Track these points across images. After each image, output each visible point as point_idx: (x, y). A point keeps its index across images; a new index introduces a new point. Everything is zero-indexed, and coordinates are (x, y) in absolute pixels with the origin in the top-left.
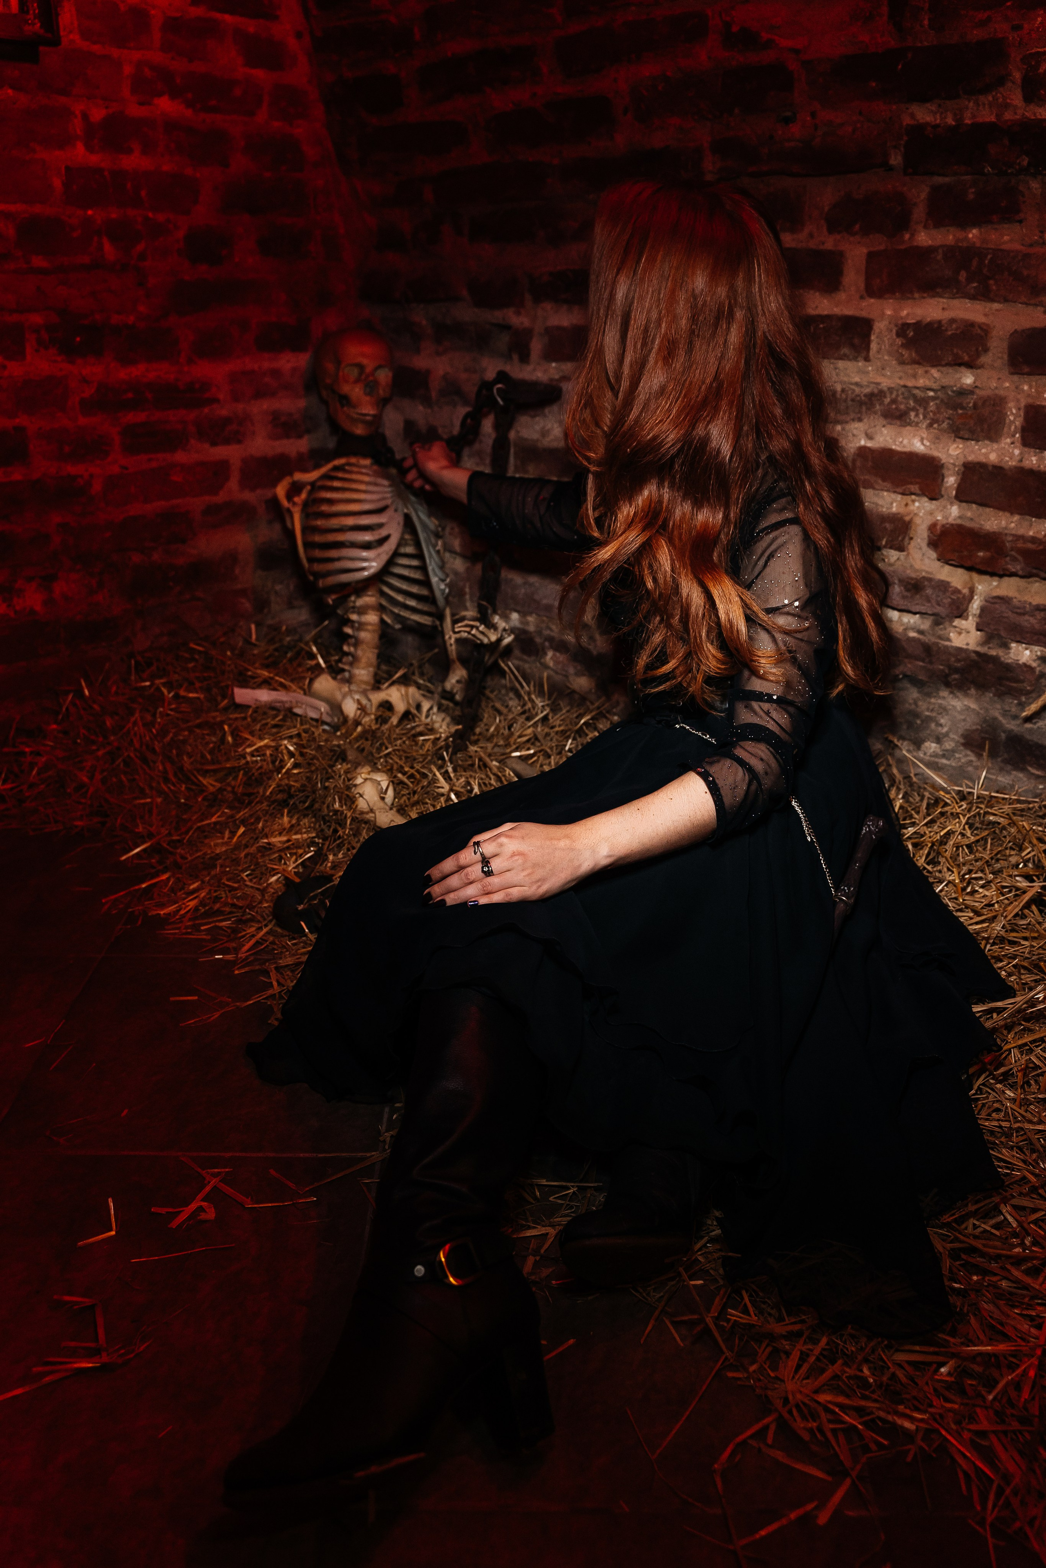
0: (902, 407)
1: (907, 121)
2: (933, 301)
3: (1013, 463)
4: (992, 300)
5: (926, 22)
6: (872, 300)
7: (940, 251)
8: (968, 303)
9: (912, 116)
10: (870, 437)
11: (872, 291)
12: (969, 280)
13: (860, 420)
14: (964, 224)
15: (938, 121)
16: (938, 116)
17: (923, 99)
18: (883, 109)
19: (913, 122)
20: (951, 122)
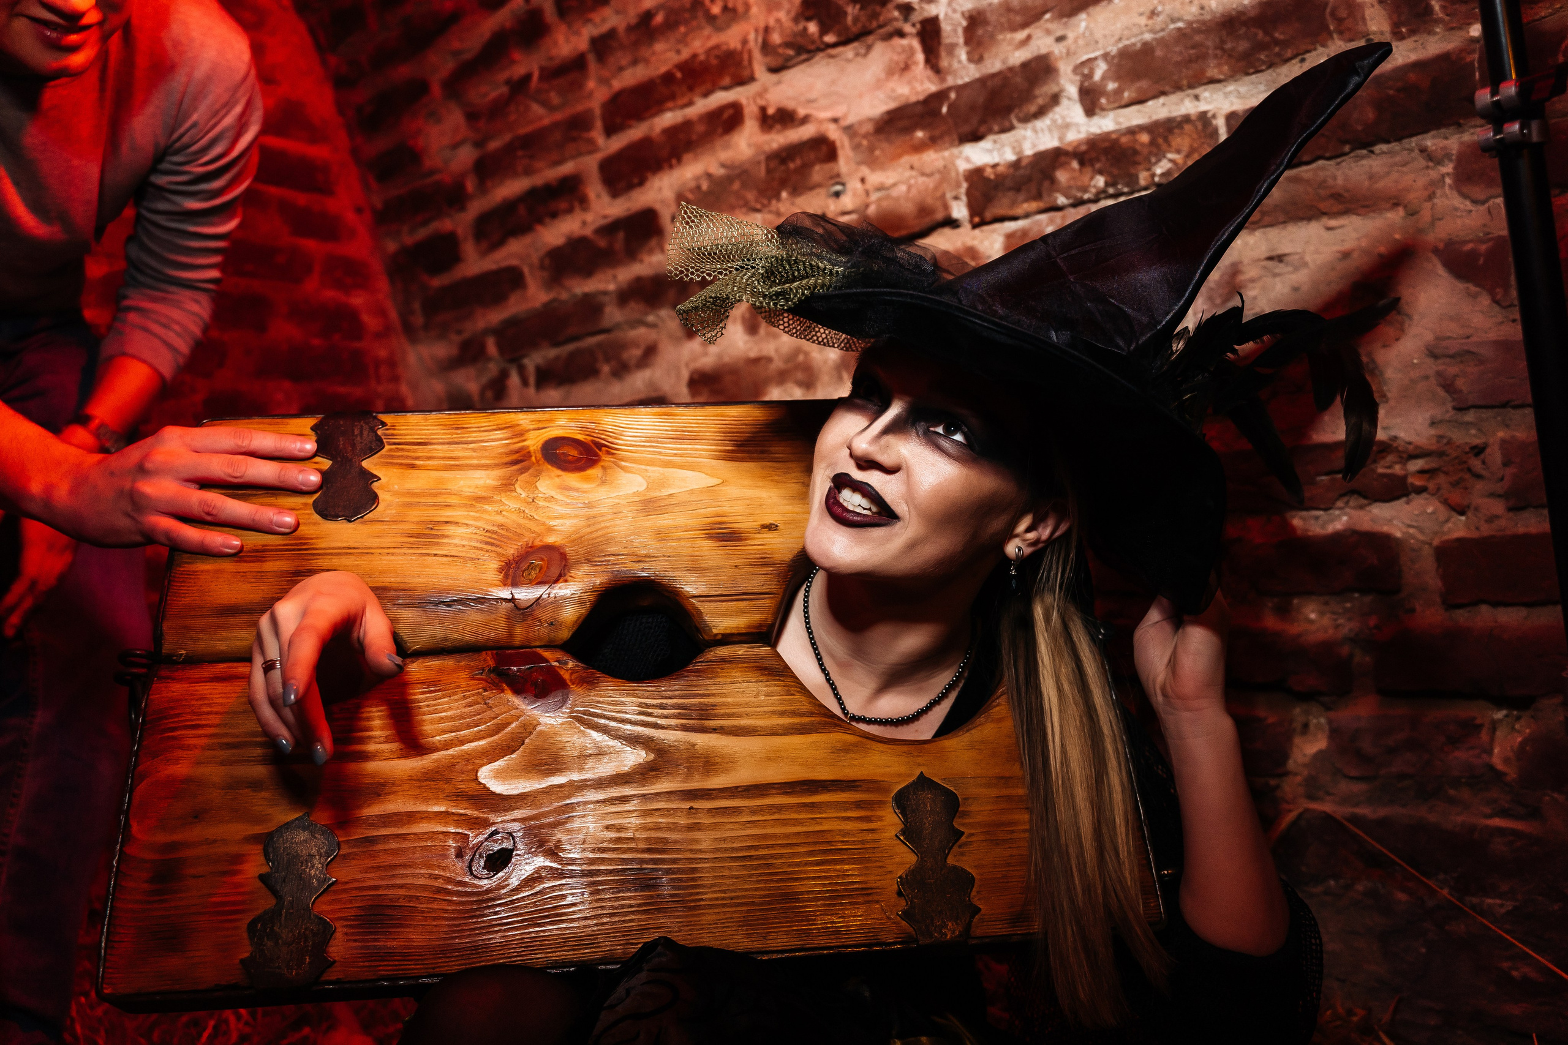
1: (963, 166)
5: (964, 57)
9: (968, 160)
15: (996, 160)
16: (995, 154)
17: (975, 138)
18: (932, 158)
19: (969, 166)
20: (1011, 157)
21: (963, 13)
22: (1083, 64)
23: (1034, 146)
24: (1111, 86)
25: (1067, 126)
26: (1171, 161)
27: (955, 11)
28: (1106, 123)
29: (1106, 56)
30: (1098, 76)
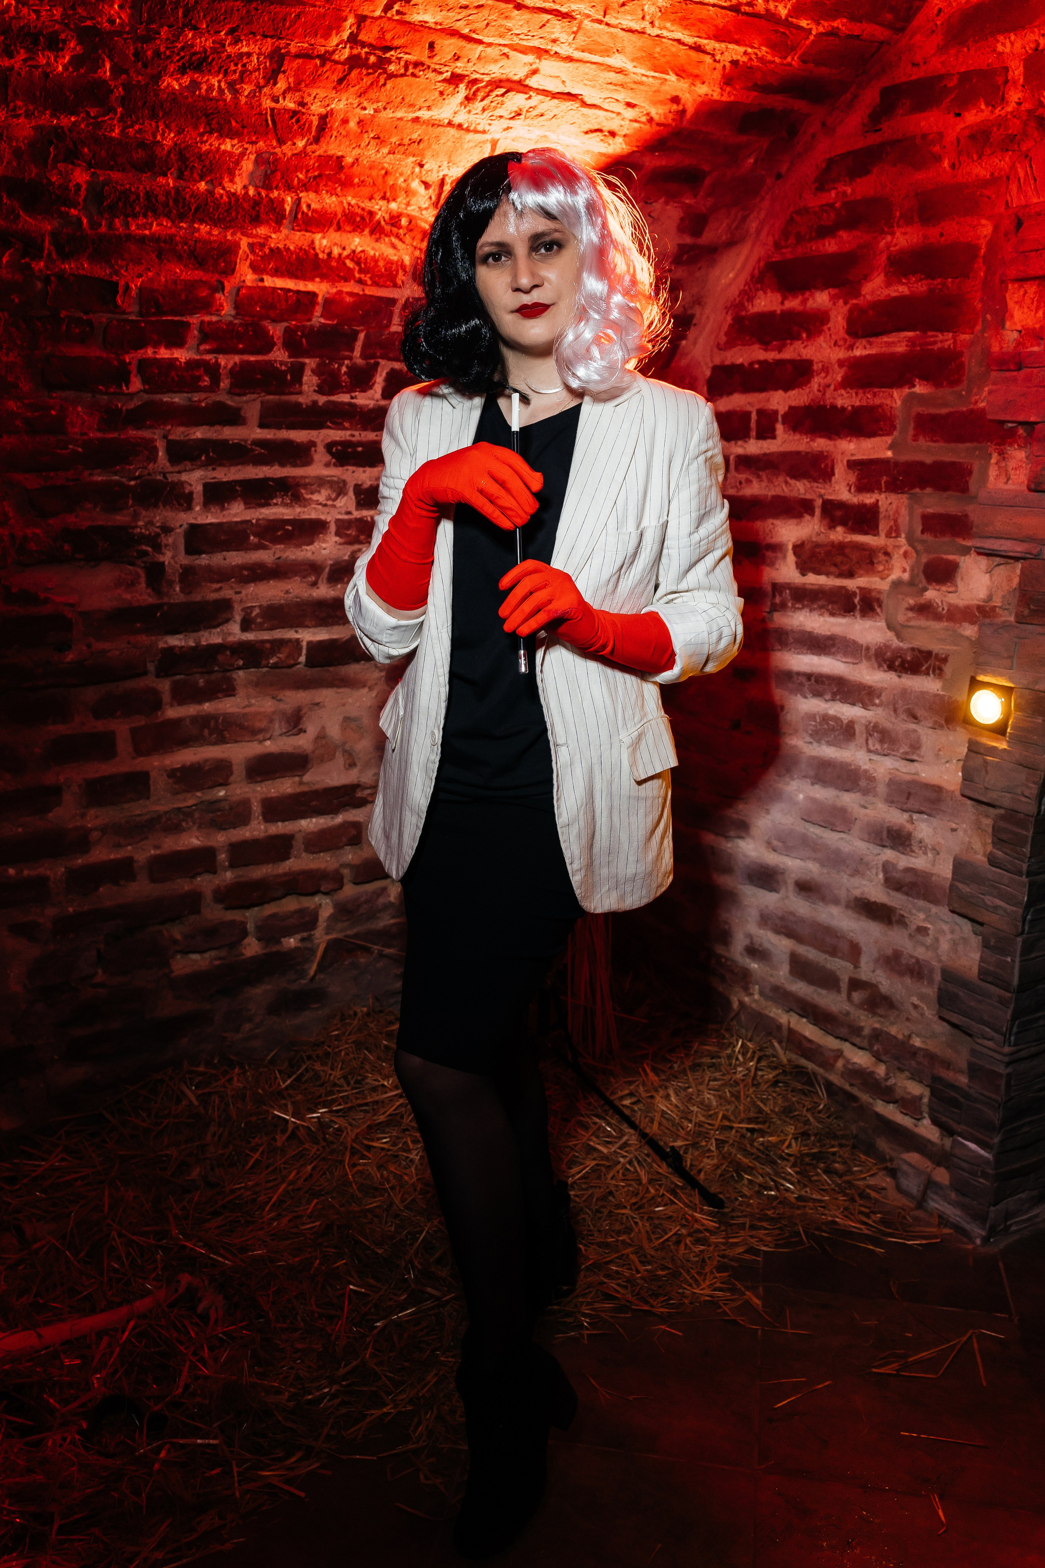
0: (175, 821)
1: (161, 645)
2: (186, 751)
3: (262, 835)
4: (228, 743)
5: (178, 589)
6: (141, 759)
7: (188, 720)
8: (211, 748)
9: (166, 642)
10: (157, 847)
11: (140, 751)
12: (211, 734)
13: (147, 838)
14: (200, 702)
15: (183, 644)
16: (183, 642)
17: (174, 632)
18: (144, 639)
19: (165, 646)
20: (192, 643)
21: (181, 565)
22: (248, 607)
23: (207, 640)
24: (259, 620)
25: (230, 634)
26: (278, 658)
27: (176, 563)
28: (250, 636)
29: (260, 606)
30: (254, 614)
